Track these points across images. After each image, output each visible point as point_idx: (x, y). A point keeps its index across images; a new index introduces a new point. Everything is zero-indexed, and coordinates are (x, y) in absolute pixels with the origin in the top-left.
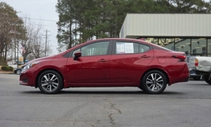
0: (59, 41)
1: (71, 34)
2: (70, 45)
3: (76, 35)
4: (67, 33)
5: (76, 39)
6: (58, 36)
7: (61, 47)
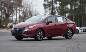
0: (45, 8)
1: (53, 3)
2: (52, 11)
3: (56, 4)
4: (50, 2)
5: (56, 7)
6: (44, 5)
7: (46, 12)
